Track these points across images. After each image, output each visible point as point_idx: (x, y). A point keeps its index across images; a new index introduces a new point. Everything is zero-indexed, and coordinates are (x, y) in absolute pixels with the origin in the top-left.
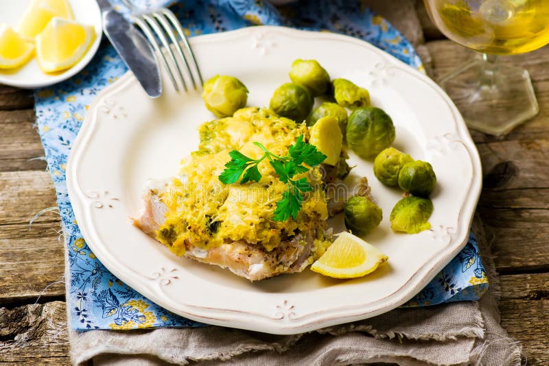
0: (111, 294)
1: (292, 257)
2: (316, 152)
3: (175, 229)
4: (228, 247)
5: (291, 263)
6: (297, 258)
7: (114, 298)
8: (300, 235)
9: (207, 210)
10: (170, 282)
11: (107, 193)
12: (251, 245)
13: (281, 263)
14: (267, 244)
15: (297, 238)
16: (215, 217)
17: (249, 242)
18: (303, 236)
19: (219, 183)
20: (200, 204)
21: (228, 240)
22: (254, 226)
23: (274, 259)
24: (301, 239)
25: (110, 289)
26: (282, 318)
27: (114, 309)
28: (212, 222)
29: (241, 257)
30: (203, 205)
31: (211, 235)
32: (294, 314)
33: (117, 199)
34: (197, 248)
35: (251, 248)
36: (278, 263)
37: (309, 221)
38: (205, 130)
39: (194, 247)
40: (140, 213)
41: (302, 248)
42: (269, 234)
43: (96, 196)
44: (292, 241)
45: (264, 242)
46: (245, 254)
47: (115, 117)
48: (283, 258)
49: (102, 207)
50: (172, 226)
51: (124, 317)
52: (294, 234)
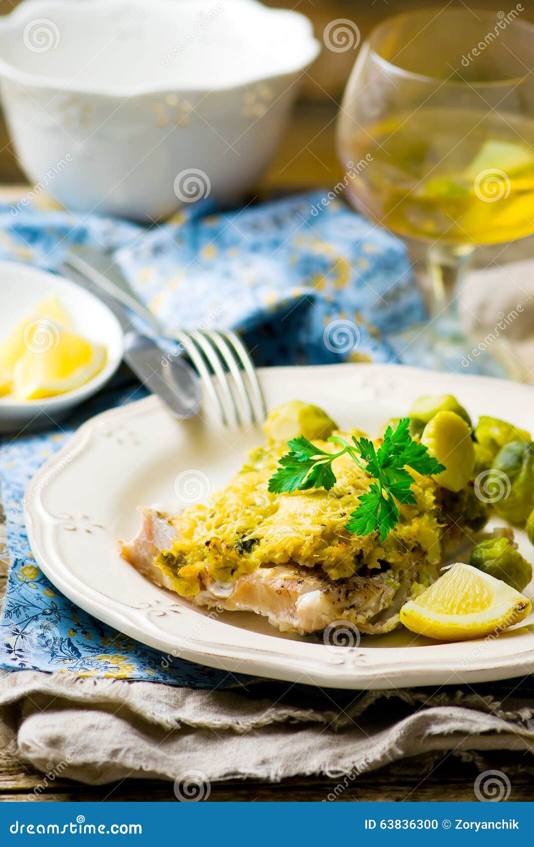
0: (70, 644)
1: (372, 603)
2: (428, 458)
3: (185, 558)
4: (268, 572)
5: (371, 614)
6: (381, 608)
7: (75, 650)
8: (389, 572)
9: (239, 524)
10: (165, 614)
11: (86, 517)
12: (305, 568)
13: (353, 607)
14: (330, 567)
15: (384, 575)
16: (251, 533)
17: (301, 564)
18: (394, 572)
19: (266, 495)
20: (231, 519)
21: (269, 564)
22: (312, 536)
23: (342, 596)
24: (390, 577)
25: (69, 640)
26: (342, 663)
27: (70, 660)
28: (246, 539)
29: (286, 584)
30: (236, 520)
31: (241, 552)
32: (363, 661)
33: (100, 527)
34: (218, 583)
35: (304, 574)
36: (348, 605)
37: (405, 552)
38: (259, 453)
39: (213, 581)
40: (134, 537)
41: (391, 592)
42: (335, 551)
43: (67, 517)
44: (375, 579)
45: (326, 564)
46: (294, 579)
47: (120, 442)
48: (357, 600)
49: (74, 530)
50: (182, 554)
51: (84, 667)
52: (378, 566)
